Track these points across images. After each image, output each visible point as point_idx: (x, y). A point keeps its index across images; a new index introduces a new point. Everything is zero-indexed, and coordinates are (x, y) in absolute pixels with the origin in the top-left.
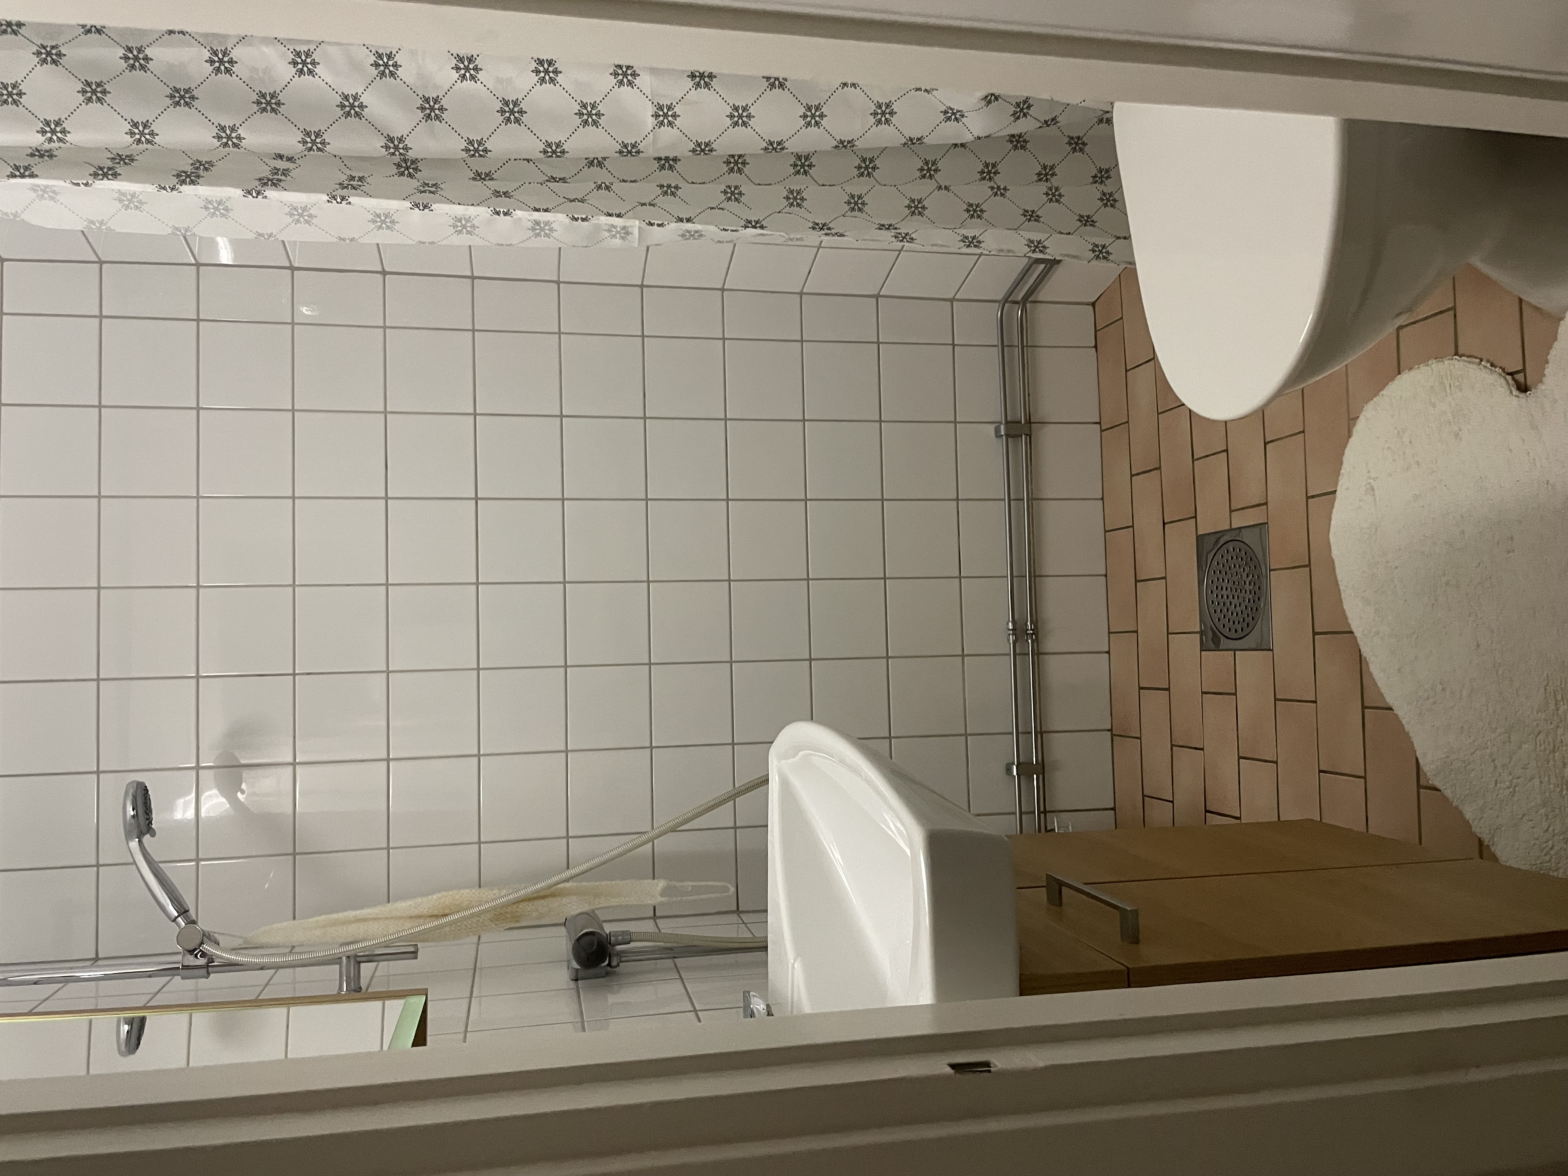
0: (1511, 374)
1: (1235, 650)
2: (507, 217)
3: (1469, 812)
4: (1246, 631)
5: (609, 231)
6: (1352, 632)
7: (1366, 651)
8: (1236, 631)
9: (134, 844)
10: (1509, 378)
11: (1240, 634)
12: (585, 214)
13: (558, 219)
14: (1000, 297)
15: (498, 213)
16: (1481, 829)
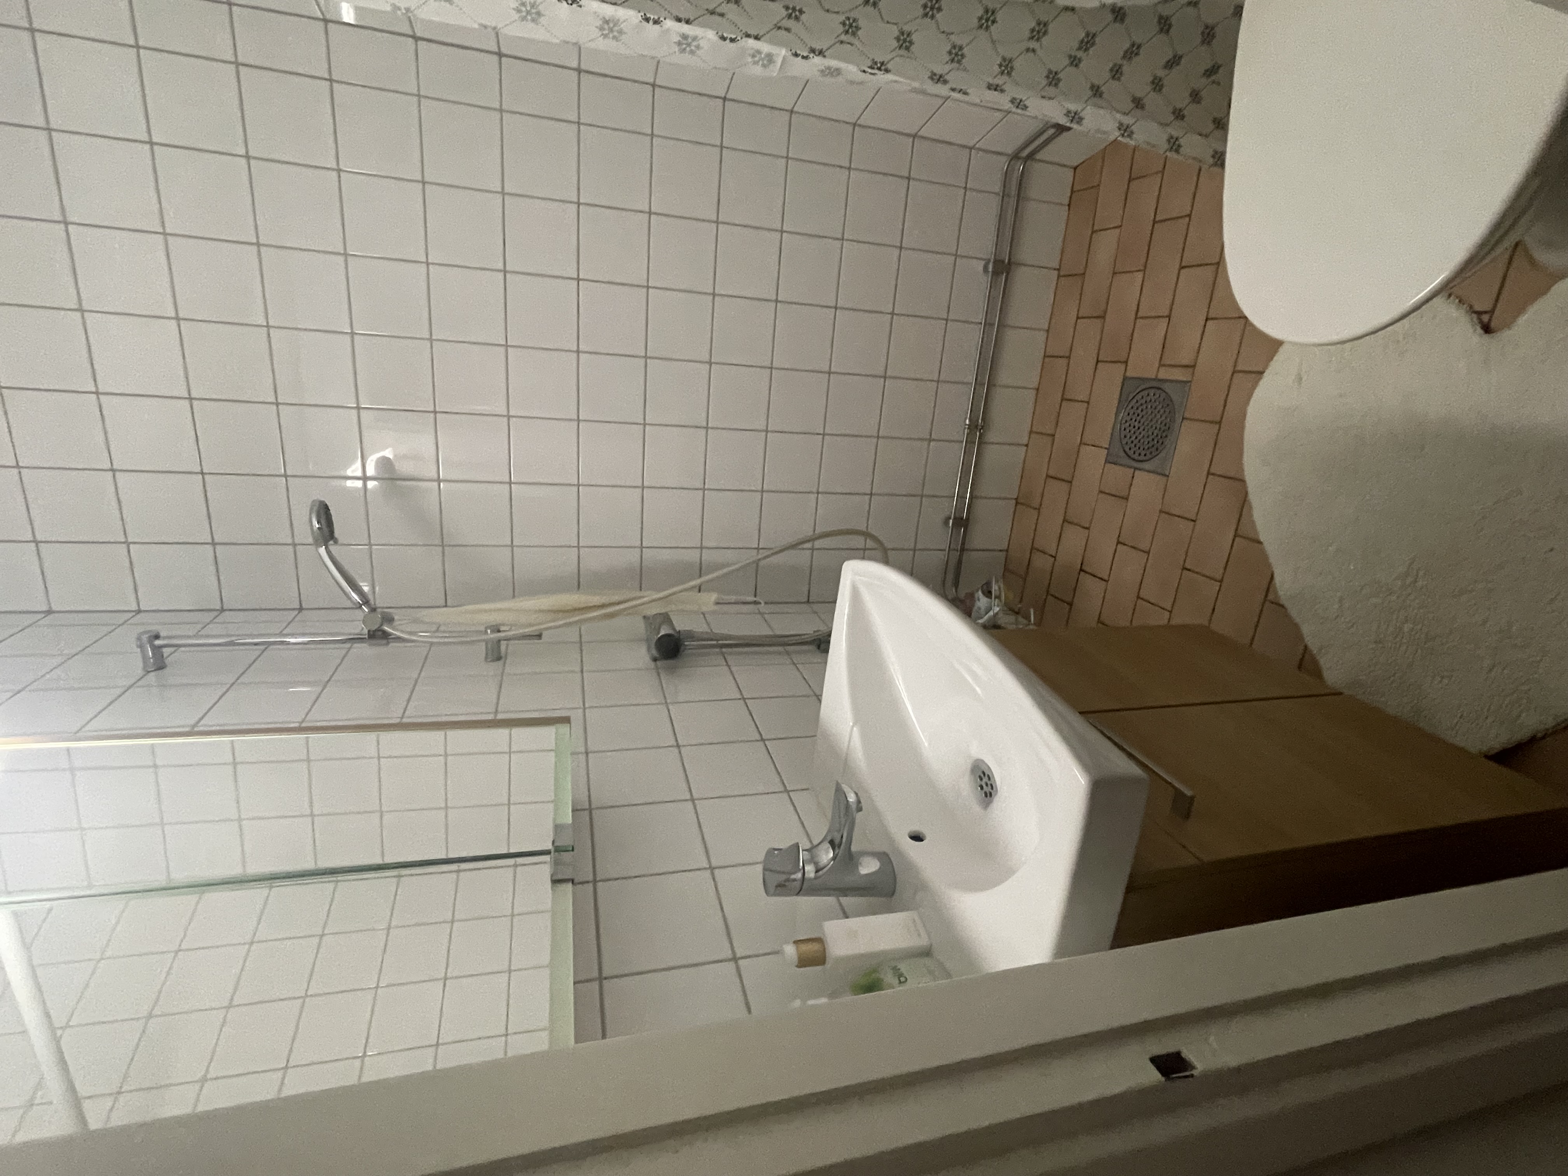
0: (1479, 313)
1: (1136, 469)
2: (657, 27)
3: (1306, 630)
4: (1149, 456)
5: (753, 56)
6: (1243, 481)
7: (1252, 497)
8: (1140, 454)
9: (322, 550)
10: (1475, 316)
11: (1142, 458)
12: (735, 34)
13: (707, 36)
14: (1010, 150)
15: (647, 20)
16: (1312, 643)
